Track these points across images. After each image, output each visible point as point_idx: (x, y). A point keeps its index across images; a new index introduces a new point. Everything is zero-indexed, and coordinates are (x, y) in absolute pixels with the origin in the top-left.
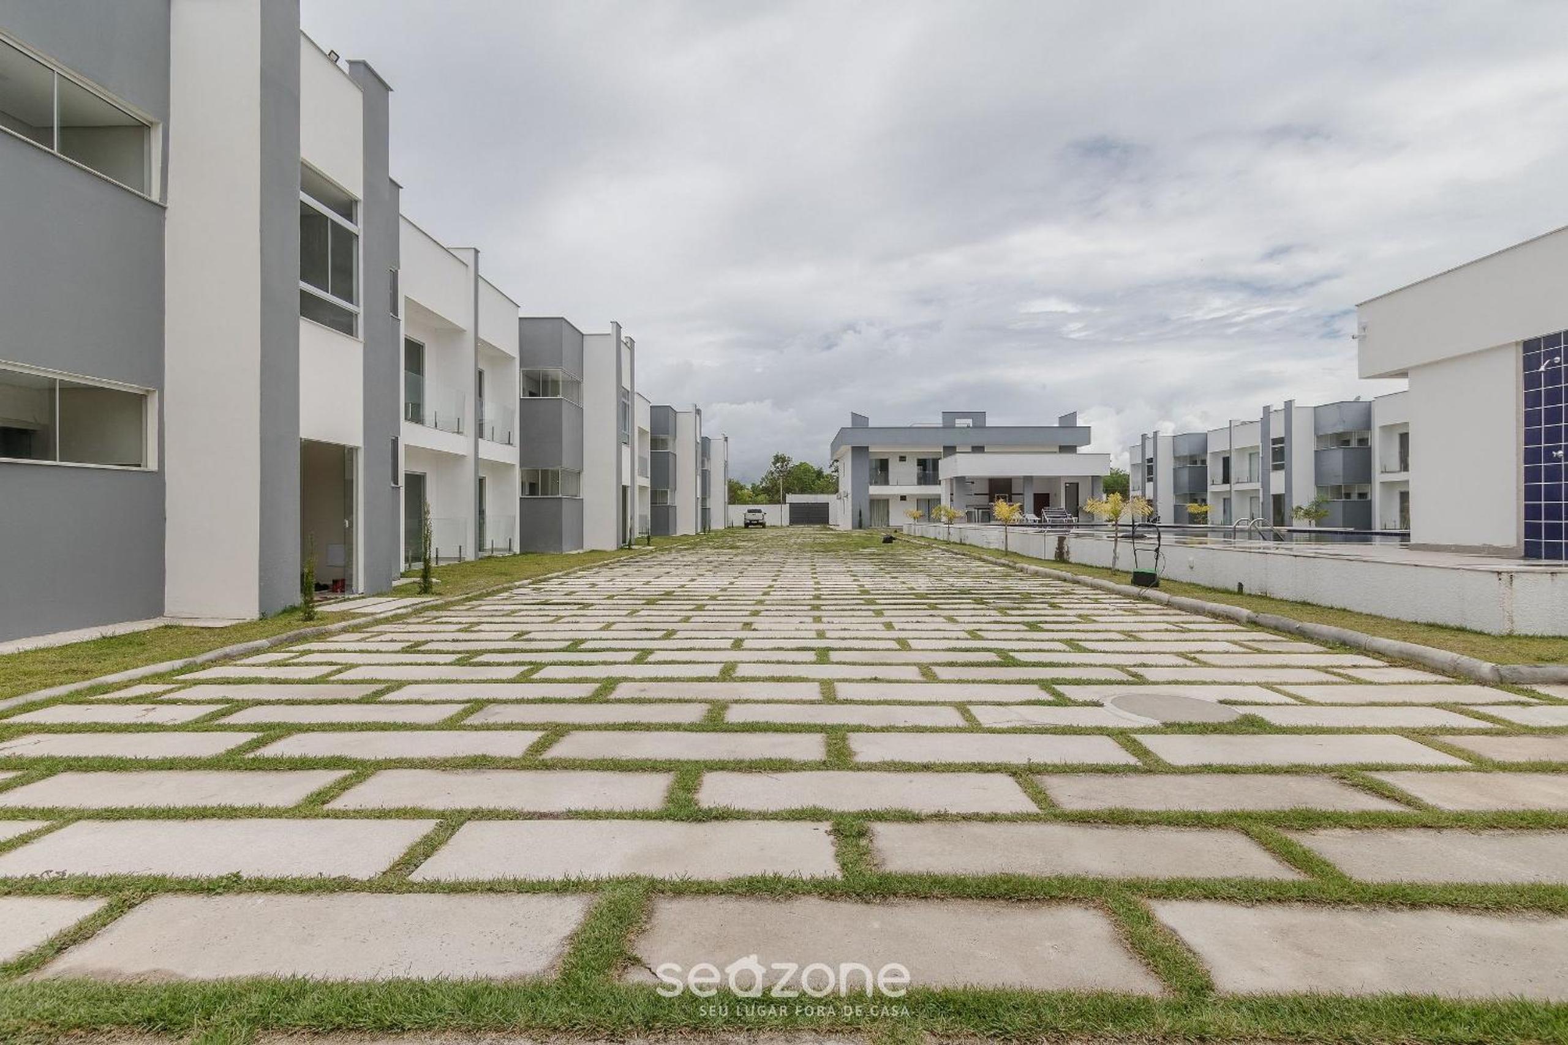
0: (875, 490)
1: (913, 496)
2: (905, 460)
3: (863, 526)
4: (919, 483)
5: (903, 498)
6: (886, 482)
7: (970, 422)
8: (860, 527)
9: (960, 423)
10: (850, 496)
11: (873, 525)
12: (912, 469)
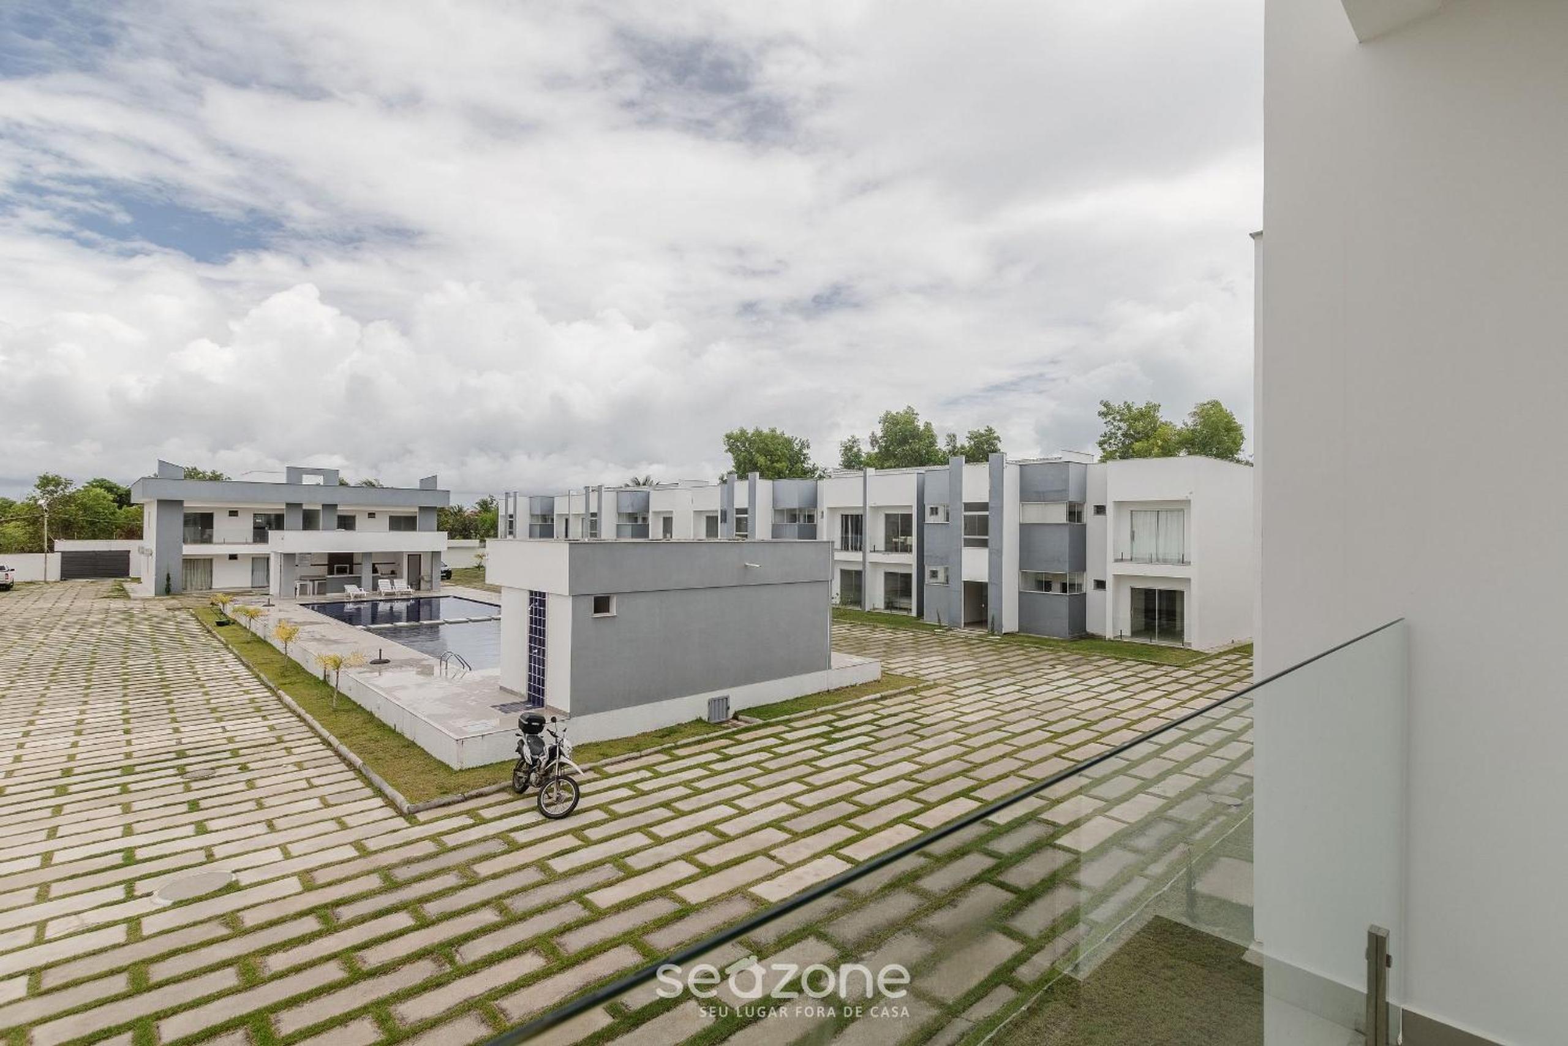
0: (192, 550)
1: (245, 556)
2: (237, 515)
3: (173, 591)
4: (255, 541)
5: (233, 557)
6: (209, 540)
7: (320, 480)
8: (168, 591)
9: (307, 480)
10: (154, 555)
11: (189, 589)
12: (245, 526)
